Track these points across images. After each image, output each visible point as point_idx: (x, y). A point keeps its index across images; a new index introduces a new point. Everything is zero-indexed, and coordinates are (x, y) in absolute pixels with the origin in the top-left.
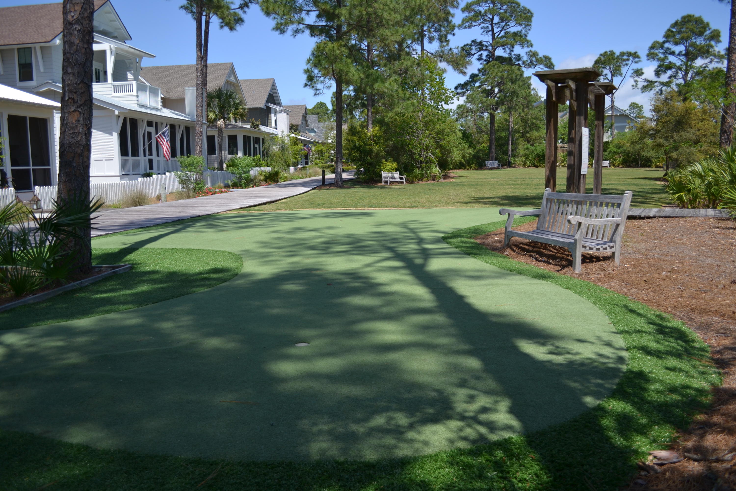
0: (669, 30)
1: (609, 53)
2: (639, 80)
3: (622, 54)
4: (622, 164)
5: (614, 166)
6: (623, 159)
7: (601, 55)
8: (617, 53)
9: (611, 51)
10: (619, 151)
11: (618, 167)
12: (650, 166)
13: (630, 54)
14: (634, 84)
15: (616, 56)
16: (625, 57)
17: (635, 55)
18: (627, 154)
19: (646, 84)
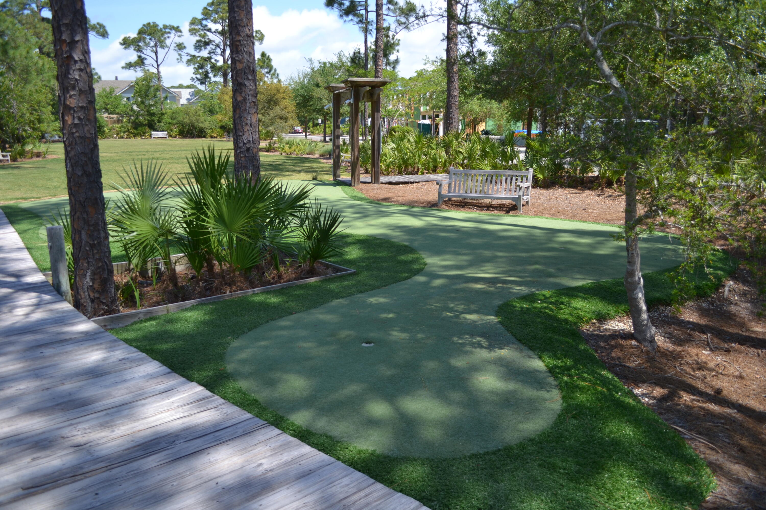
0: (205, 8)
1: (152, 24)
2: (182, 54)
3: (165, 27)
4: (179, 135)
5: (171, 136)
6: (180, 130)
7: (144, 25)
8: (161, 26)
9: (153, 23)
10: (174, 122)
11: (175, 137)
12: (205, 137)
13: (172, 28)
14: (179, 57)
15: (159, 28)
16: (168, 30)
17: (177, 29)
18: (182, 124)
19: (189, 58)
